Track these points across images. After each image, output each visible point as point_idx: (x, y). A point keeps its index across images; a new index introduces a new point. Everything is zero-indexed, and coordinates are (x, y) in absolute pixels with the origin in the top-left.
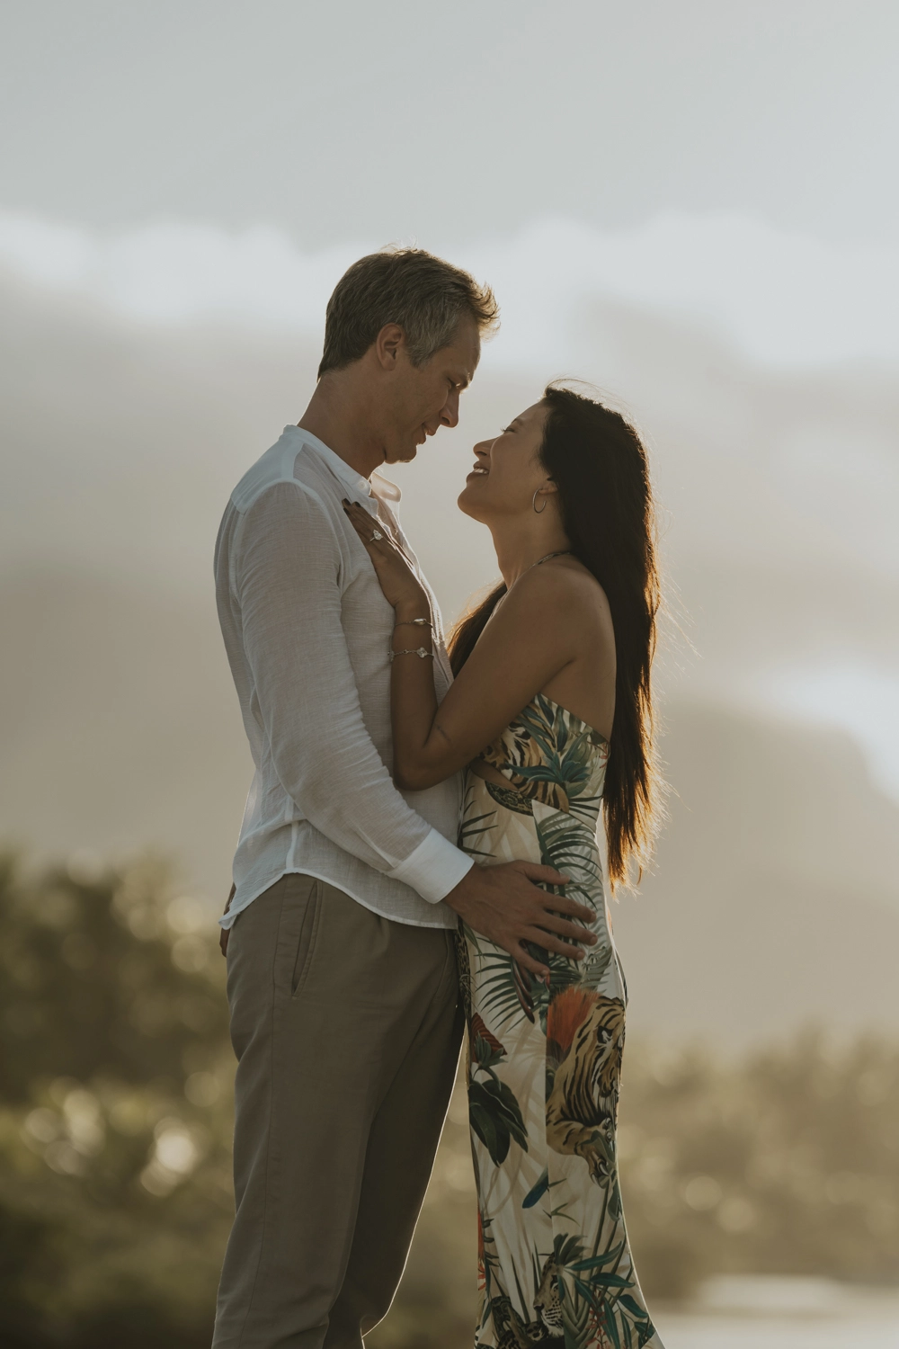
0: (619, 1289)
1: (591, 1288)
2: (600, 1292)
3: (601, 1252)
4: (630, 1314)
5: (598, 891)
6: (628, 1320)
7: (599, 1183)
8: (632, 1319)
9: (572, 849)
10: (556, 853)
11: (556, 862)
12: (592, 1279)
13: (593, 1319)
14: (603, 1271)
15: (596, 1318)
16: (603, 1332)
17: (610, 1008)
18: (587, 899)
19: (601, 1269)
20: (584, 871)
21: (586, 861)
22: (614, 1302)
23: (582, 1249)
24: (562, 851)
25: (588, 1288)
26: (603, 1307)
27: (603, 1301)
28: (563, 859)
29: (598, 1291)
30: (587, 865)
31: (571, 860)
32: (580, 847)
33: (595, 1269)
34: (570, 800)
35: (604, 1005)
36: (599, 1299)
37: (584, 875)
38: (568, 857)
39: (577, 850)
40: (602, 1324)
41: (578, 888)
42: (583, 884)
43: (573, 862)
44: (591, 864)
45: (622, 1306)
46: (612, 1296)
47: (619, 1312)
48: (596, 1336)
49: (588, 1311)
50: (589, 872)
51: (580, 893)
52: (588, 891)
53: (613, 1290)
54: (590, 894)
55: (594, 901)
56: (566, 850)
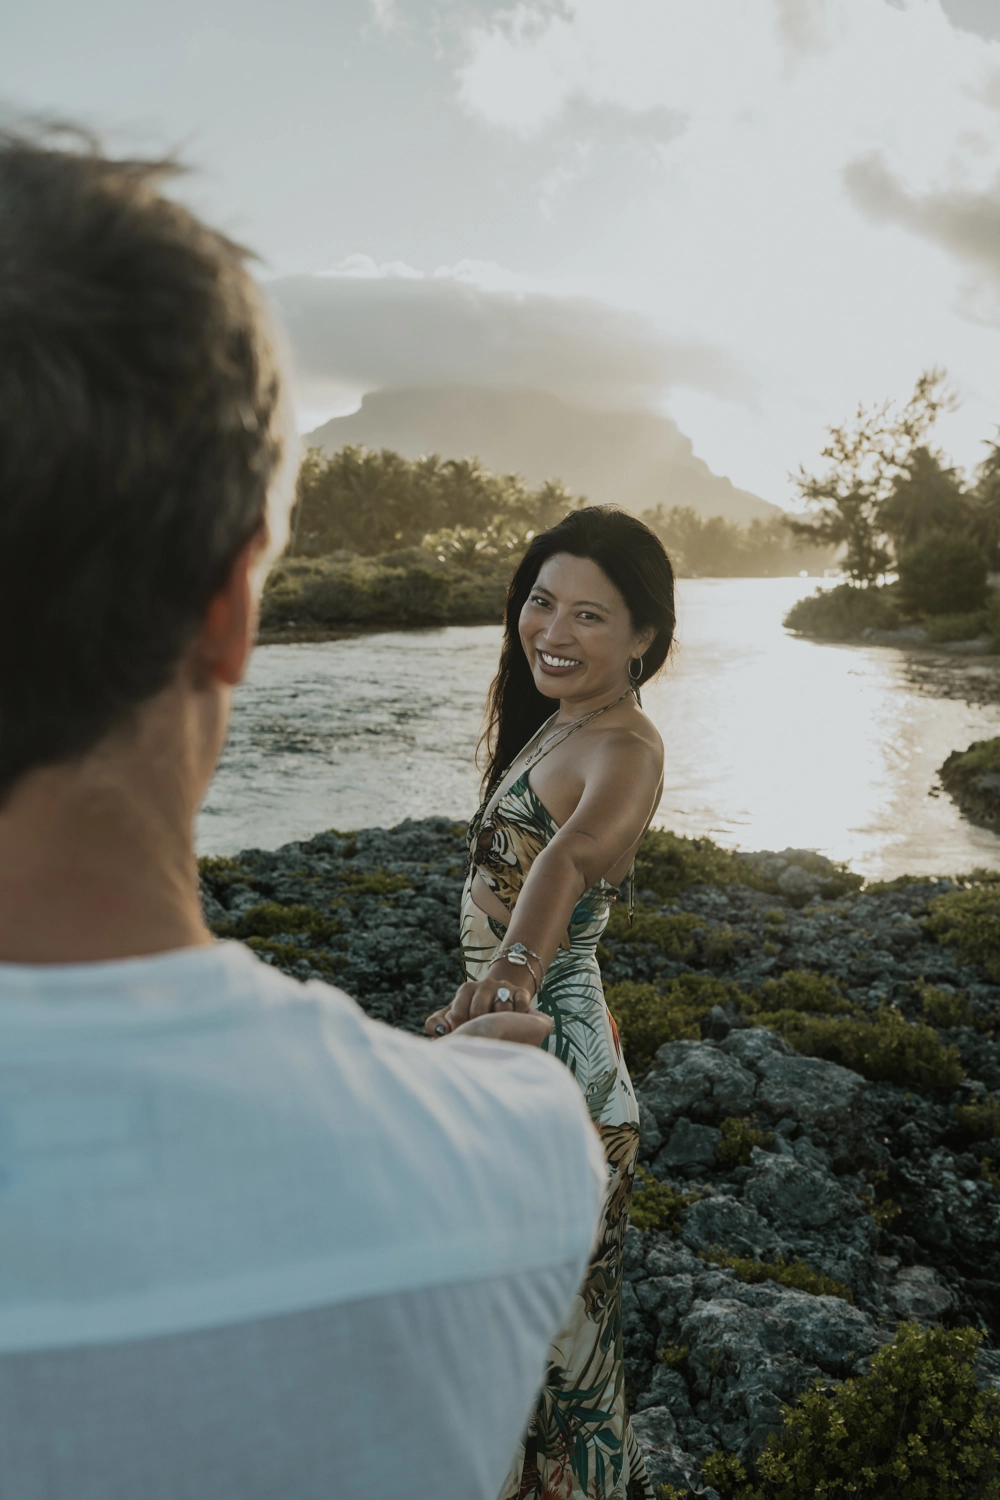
0: (598, 1423)
1: (566, 1417)
2: (575, 1423)
3: (584, 1386)
4: (607, 1448)
5: (597, 1015)
6: (604, 1454)
7: (594, 1319)
8: (607, 1452)
9: (571, 980)
10: (554, 987)
11: (554, 995)
12: (569, 1409)
13: (561, 1444)
14: (582, 1405)
15: (564, 1444)
16: (568, 1460)
17: (616, 1137)
18: (586, 1027)
19: (581, 1402)
20: (582, 999)
21: (584, 988)
22: (591, 1437)
23: (565, 1381)
24: (560, 984)
25: (563, 1417)
26: (575, 1438)
27: (576, 1433)
28: (561, 992)
29: (573, 1422)
30: (585, 991)
31: (569, 991)
32: (578, 976)
33: (575, 1400)
34: (571, 940)
35: (608, 1135)
36: (573, 1429)
37: (582, 1003)
38: (567, 989)
39: (574, 979)
40: (569, 1452)
41: (576, 1018)
42: (581, 1012)
43: (571, 992)
44: (590, 989)
45: (598, 1441)
46: (589, 1431)
47: (594, 1448)
48: (560, 1458)
49: (557, 1436)
50: (588, 998)
51: (578, 1022)
52: (587, 1018)
53: (591, 1426)
54: (588, 1021)
55: (593, 1027)
56: (565, 982)
